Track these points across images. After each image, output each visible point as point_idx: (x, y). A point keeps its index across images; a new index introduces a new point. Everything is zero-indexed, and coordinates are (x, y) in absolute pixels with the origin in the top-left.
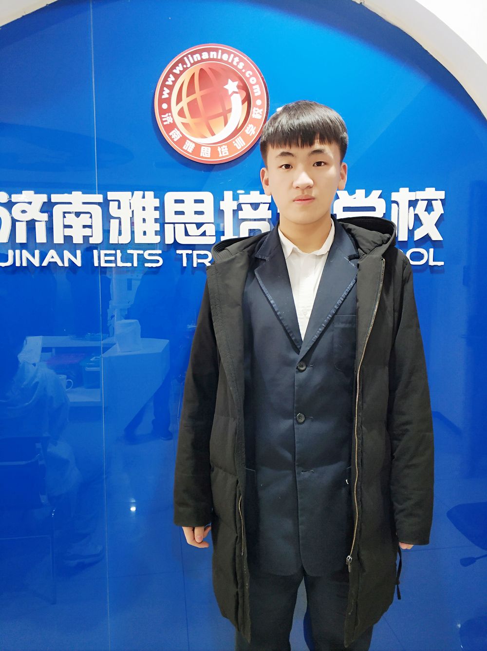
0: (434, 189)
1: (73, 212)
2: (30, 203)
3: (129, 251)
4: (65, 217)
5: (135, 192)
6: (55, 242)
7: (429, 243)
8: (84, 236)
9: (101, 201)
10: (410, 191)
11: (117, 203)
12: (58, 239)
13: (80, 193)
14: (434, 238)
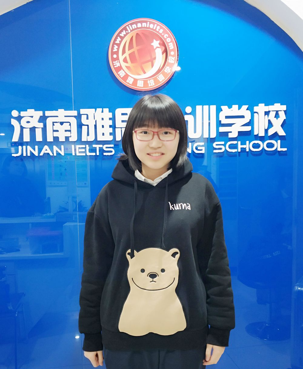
0: (280, 104)
1: (59, 122)
2: (32, 117)
3: (94, 146)
4: (54, 125)
5: (97, 109)
6: (48, 140)
7: (277, 137)
8: (66, 137)
9: (76, 114)
10: (265, 105)
11: (86, 115)
12: (50, 139)
13: (63, 110)
14: (280, 134)
